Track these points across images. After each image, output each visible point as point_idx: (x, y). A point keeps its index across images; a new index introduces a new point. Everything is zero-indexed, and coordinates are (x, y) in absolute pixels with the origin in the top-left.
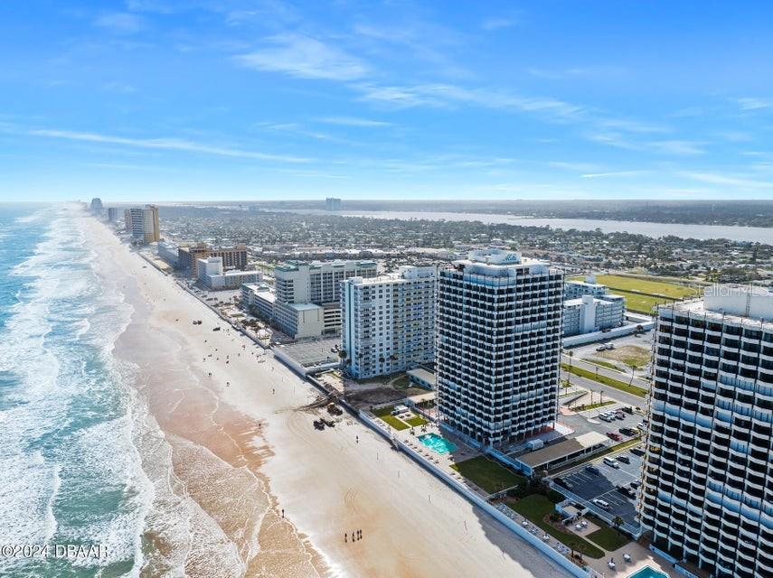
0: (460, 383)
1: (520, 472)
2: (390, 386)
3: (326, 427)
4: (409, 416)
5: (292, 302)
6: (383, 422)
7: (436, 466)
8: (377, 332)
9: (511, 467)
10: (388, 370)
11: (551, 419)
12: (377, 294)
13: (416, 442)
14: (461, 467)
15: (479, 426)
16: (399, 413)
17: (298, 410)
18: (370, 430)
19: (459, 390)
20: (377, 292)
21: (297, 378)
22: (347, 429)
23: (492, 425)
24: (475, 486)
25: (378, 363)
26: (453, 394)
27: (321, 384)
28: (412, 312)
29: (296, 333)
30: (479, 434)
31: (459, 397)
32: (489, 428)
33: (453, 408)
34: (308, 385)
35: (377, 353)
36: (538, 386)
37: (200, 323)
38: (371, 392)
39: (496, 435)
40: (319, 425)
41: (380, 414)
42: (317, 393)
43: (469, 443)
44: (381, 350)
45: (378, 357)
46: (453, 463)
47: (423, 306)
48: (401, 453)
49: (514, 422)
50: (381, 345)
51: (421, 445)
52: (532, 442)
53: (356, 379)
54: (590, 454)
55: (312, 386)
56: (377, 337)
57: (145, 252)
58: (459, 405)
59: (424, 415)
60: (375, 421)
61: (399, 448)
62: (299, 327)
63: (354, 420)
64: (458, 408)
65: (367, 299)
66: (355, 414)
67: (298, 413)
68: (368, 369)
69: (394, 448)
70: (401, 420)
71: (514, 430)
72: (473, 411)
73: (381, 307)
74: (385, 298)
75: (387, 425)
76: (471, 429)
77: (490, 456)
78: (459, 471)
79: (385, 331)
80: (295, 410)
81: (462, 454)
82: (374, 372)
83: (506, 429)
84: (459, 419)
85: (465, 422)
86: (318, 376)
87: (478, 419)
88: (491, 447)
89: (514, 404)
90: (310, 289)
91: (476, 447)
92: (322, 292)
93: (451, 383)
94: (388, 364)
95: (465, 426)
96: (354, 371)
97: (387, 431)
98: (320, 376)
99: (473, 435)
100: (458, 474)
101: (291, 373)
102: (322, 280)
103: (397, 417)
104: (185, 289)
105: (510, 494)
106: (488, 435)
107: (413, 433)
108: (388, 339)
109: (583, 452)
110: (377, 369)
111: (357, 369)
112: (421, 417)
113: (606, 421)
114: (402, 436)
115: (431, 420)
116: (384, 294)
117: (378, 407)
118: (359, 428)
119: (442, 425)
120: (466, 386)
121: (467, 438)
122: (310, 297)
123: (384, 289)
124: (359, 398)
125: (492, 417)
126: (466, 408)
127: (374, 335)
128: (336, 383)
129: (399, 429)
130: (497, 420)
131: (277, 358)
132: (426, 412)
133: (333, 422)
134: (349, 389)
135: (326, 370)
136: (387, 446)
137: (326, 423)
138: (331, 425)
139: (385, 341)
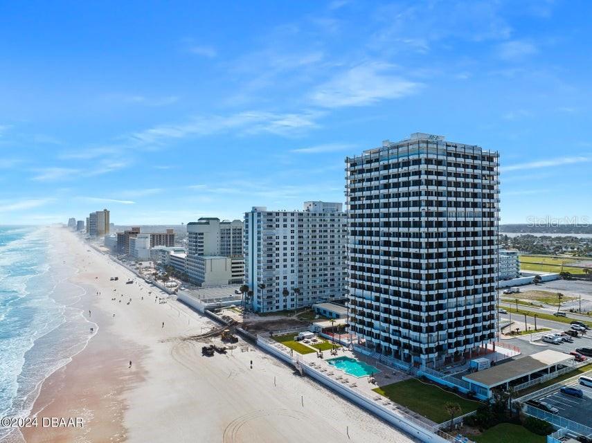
0: (378, 290)
1: (471, 396)
2: (294, 317)
3: (215, 353)
4: (315, 341)
5: (202, 254)
6: (284, 346)
7: (353, 390)
8: (281, 263)
9: (455, 390)
10: (293, 306)
11: (491, 336)
12: (281, 223)
13: (325, 365)
14: (388, 391)
15: (406, 341)
16: (303, 338)
17: (188, 339)
18: (268, 356)
19: (377, 299)
20: (281, 220)
21: (196, 314)
22: (241, 355)
23: (424, 336)
24: (414, 413)
25: (282, 298)
26: (370, 307)
27: (220, 317)
28: (318, 245)
29: (204, 281)
30: (406, 351)
31: (377, 309)
32: (420, 342)
33: (370, 325)
34: (206, 319)
35: (281, 287)
36: (475, 292)
37: (117, 279)
38: (273, 323)
39: (429, 351)
40: (208, 352)
41: (280, 339)
42: (214, 324)
43: (393, 365)
44: (285, 283)
45: (281, 290)
46: (377, 387)
47: (329, 239)
48: (306, 379)
49: (450, 336)
50: (285, 278)
51: (333, 369)
52: (476, 361)
53: (258, 312)
54: (556, 374)
55: (208, 320)
56: (281, 269)
57: (95, 244)
58: (378, 318)
59: (333, 340)
60: (275, 346)
61: (302, 373)
62: (206, 275)
63: (251, 347)
64: (376, 323)
65: (271, 226)
66: (252, 341)
67: (187, 342)
68: (271, 303)
69: (297, 373)
70: (306, 345)
71: (450, 345)
72: (396, 323)
73: (285, 237)
74: (289, 228)
75: (289, 349)
76: (394, 347)
77: (424, 378)
78: (386, 395)
79: (289, 263)
80: (185, 340)
81: (387, 377)
82: (277, 307)
83: (441, 343)
84: (378, 336)
85: (387, 340)
86: (217, 312)
87: (404, 331)
88: (424, 367)
89: (450, 310)
90: (219, 243)
91: (402, 369)
92: (231, 247)
93: (367, 293)
94: (292, 300)
95: (386, 344)
96: (256, 305)
97: (289, 355)
98: (219, 311)
99: (397, 355)
100: (385, 399)
101: (190, 311)
102: (232, 235)
103: (301, 342)
104: (115, 261)
105: (467, 422)
106: (418, 351)
107: (321, 357)
108: (293, 272)
109: (545, 371)
110: (281, 305)
111: (259, 303)
112: (330, 342)
113: (553, 343)
114: (307, 360)
115: (343, 344)
116: (289, 223)
117: (280, 334)
118: (254, 354)
119: (356, 348)
120: (386, 292)
121: (390, 359)
122: (219, 251)
123: (289, 217)
124: (259, 327)
125: (424, 325)
126: (386, 320)
127: (277, 267)
128: (236, 316)
129: (303, 353)
130: (430, 330)
131: (180, 300)
132: (336, 337)
133: (225, 348)
134: (247, 320)
135: (227, 307)
136: (290, 371)
137: (217, 350)
138: (222, 351)
139: (289, 275)
